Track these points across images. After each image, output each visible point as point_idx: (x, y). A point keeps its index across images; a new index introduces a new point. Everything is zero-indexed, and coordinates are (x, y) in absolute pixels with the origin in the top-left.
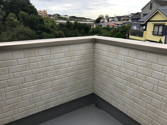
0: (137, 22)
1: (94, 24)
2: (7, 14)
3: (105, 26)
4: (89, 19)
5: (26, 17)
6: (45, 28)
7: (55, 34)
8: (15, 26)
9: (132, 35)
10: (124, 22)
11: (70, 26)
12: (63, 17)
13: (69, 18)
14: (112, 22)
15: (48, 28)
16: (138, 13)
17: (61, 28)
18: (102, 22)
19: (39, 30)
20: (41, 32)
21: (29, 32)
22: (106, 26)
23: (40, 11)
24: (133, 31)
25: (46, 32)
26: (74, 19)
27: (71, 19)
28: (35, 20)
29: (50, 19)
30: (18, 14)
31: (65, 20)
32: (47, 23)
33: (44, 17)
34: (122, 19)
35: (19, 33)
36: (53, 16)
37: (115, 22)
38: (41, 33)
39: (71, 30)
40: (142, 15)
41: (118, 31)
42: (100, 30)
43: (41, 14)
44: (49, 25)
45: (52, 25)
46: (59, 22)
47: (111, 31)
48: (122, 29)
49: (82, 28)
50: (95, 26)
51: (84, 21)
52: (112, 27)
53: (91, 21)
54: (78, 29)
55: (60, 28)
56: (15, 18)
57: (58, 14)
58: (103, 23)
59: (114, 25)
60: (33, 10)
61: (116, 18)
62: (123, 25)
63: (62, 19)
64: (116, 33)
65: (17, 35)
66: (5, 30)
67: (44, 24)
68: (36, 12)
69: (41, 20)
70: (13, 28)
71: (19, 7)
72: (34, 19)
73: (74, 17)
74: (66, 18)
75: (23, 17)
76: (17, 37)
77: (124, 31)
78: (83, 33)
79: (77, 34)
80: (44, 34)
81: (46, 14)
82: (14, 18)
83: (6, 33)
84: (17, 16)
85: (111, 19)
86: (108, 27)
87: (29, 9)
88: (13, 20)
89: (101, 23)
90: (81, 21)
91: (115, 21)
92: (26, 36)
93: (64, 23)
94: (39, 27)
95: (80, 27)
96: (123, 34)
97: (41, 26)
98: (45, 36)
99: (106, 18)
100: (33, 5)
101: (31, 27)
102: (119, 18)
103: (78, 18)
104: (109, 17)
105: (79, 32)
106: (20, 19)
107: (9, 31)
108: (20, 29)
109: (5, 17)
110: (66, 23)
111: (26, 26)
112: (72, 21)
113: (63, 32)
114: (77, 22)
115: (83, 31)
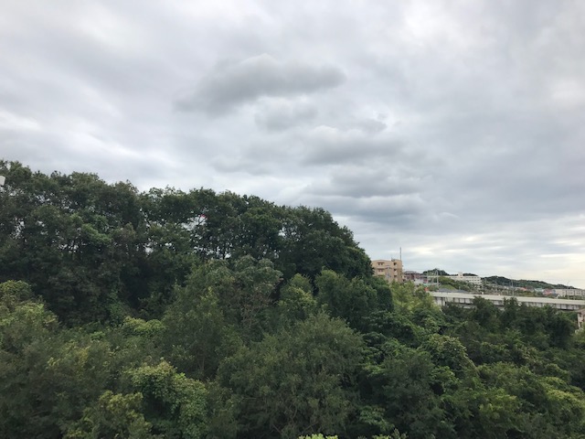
2: (287, 277)
4: (565, 287)
5: (337, 287)
6: (394, 325)
7: (431, 349)
8: (304, 315)
11: (487, 315)
12: (458, 278)
13: (478, 282)
15: (405, 324)
17: (451, 322)
19: (375, 329)
20: (381, 338)
21: (342, 337)
23: (381, 263)
25: (397, 337)
26: (500, 287)
27: (489, 288)
28: (365, 298)
29: (412, 287)
30: (317, 277)
31: (466, 290)
32: (401, 300)
33: (393, 283)
35: (311, 340)
36: (421, 278)
38: (380, 341)
39: (493, 332)
43: (382, 270)
44: (410, 308)
45: (417, 309)
46: (442, 298)
49: (539, 325)
51: (541, 295)
53: (571, 293)
54: (522, 326)
55: (447, 321)
56: (306, 292)
57: (441, 269)
60: (358, 264)
63: (454, 286)
65: (305, 347)
66: (273, 328)
67: (391, 308)
68: (367, 268)
69: (384, 295)
70: (298, 323)
71: (320, 256)
72: (362, 294)
73: (501, 281)
74: (469, 285)
75: (330, 286)
76: (306, 355)
78: (545, 344)
79: (520, 347)
80: (391, 344)
81: (400, 270)
82: (302, 291)
83: (274, 338)
84: (313, 283)
87: (348, 259)
88: (300, 295)
90: (528, 294)
92: (331, 352)
93: (462, 301)
94: (377, 321)
95: (528, 322)
97: (381, 315)
98: (394, 354)
100: (360, 246)
101: (351, 319)
103: (515, 283)
105: (525, 341)
106: (320, 293)
107: (284, 332)
108: (315, 328)
109: (279, 286)
110: (468, 302)
111: (334, 315)
112: (491, 293)
113: (460, 340)
114: (513, 301)
115: (543, 336)
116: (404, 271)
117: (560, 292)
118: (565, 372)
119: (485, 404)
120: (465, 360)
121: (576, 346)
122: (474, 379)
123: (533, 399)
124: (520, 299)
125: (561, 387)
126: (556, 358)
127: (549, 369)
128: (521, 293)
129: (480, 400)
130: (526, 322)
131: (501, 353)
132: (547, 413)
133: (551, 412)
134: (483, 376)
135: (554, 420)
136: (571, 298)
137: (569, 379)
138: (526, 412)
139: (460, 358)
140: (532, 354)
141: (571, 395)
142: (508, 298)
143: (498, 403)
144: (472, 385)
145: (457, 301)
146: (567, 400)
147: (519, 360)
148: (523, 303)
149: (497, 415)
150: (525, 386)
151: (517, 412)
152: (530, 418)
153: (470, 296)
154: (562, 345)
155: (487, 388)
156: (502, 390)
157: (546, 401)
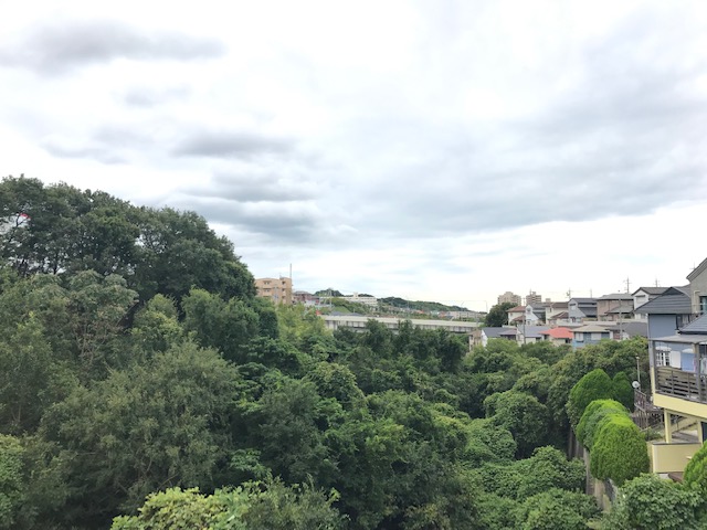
0: (681, 333)
1: (480, 328)
2: (145, 297)
3: (528, 341)
4: (459, 309)
5: (210, 311)
6: (277, 353)
7: (317, 379)
8: (165, 345)
9: (662, 389)
10: (614, 323)
11: (381, 339)
12: (353, 300)
13: (375, 304)
14: (559, 322)
15: (289, 352)
16: (671, 291)
17: (343, 348)
18: (515, 323)
19: (255, 360)
20: (261, 369)
21: (212, 371)
22: (534, 341)
23: (267, 282)
24: (669, 376)
25: (280, 367)
26: (397, 309)
27: (385, 310)
28: (244, 323)
29: (302, 309)
30: (185, 299)
31: (360, 313)
32: (288, 325)
33: (280, 305)
34: (601, 310)
35: (173, 376)
36: (313, 299)
37: (571, 323)
38: (260, 373)
39: (386, 358)
40: (695, 302)
41: (591, 366)
42: (508, 355)
43: (268, 289)
44: (298, 333)
45: (306, 335)
46: (334, 322)
47: (560, 362)
48: (608, 356)
49: (432, 349)
50: (485, 338)
51: (436, 318)
52: (563, 342)
53: (464, 315)
54: (414, 350)
55: (338, 347)
56: (169, 316)
57: (335, 289)
58: (520, 327)
59: (571, 336)
60: (238, 283)
61: (573, 308)
62: (611, 334)
63: (348, 308)
64: (583, 374)
65: (164, 384)
66: (124, 363)
67: (275, 335)
68: (249, 288)
69: (268, 321)
70: (156, 355)
71: (190, 272)
72: (241, 318)
73: (398, 302)
74: (364, 307)
75: (201, 310)
76: (165, 394)
77: (618, 366)
78: (436, 368)
79: (411, 373)
80: (272, 376)
81: (289, 291)
82: (164, 317)
83: (123, 375)
84: (178, 307)
85: (555, 312)
86: (542, 344)
87: (227, 277)
88: (160, 321)
89: (509, 326)
90: (423, 316)
91: (574, 319)
92: (199, 389)
93: (356, 325)
94: (257, 350)
95: (421, 346)
96: (618, 380)
97: (262, 342)
98: (275, 387)
99: (529, 307)
100: (242, 261)
101: (226, 348)
102: (589, 307)
103: (411, 305)
104: (543, 300)
105: (417, 366)
106: (188, 318)
107: (136, 367)
108: (178, 361)
109: (133, 310)
110: (362, 325)
111: (204, 344)
112: (386, 316)
113: (350, 368)
114: (407, 324)
115: (434, 360)
116: (294, 291)
117: (454, 314)
118: (454, 396)
119: (371, 437)
120: (353, 390)
121: (466, 370)
122: (361, 410)
123: (420, 427)
124: (415, 322)
125: (449, 413)
126: (446, 383)
127: (439, 395)
128: (417, 316)
129: (366, 433)
130: (419, 346)
131: (393, 380)
132: (433, 440)
133: (437, 439)
134: (372, 407)
135: (440, 447)
136: (465, 320)
137: (457, 404)
138: (413, 440)
139: (348, 388)
140: (423, 380)
141: (457, 421)
142: (403, 320)
143: (385, 434)
144: (359, 417)
145: (350, 325)
146: (454, 426)
147: (409, 387)
148: (418, 326)
149: (383, 447)
150: (413, 414)
151: (404, 441)
152: (417, 448)
153: (363, 320)
154: (452, 370)
155: (375, 419)
156: (390, 420)
157: (433, 429)
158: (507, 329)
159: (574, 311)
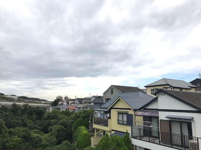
0: (101, 108)
1: (50, 106)
3: (63, 110)
4: (44, 100)
9: (96, 123)
10: (86, 105)
11: (17, 110)
12: (9, 97)
13: (17, 98)
14: (72, 105)
16: (100, 97)
18: (60, 105)
22: (65, 110)
24: (97, 119)
26: (24, 100)
27: (20, 100)
31: (11, 101)
34: (83, 102)
37: (75, 105)
39: (18, 116)
40: (104, 100)
41: (79, 117)
42: (57, 114)
47: (71, 116)
48: (84, 114)
49: (34, 113)
50: (51, 109)
51: (37, 103)
52: (73, 110)
53: (46, 102)
54: (28, 113)
57: (2, 93)
58: (62, 106)
59: (75, 108)
61: (76, 101)
62: (85, 108)
63: (6, 99)
64: (77, 119)
73: (25, 98)
74: (13, 99)
77: (86, 117)
78: (35, 119)
79: (26, 121)
85: (71, 102)
86: (67, 111)
89: (59, 106)
90: (33, 102)
91: (76, 104)
93: (8, 105)
95: (31, 112)
96: (86, 120)
99: (65, 100)
102: (80, 100)
103: (29, 99)
104: (69, 98)
105: (28, 118)
110: (11, 105)
112: (20, 102)
113: (3, 120)
114: (27, 105)
115: (34, 116)
117: (43, 102)
118: (39, 127)
119: (8, 143)
120: (4, 127)
121: (44, 119)
122: (6, 134)
123: (26, 138)
124: (30, 104)
125: (37, 133)
126: (37, 123)
127: (34, 127)
128: (31, 102)
129: (7, 142)
130: (30, 112)
131: (20, 123)
132: (30, 142)
133: (32, 142)
134: (10, 133)
135: (32, 144)
136: (46, 104)
137: (40, 130)
138: (23, 143)
139: (2, 127)
140: (30, 122)
141: (39, 135)
142: (25, 104)
143: (14, 141)
144: (5, 136)
145: (6, 105)
146: (38, 137)
147: (25, 125)
148: (30, 105)
149: (12, 146)
150: (25, 134)
151: (20, 143)
152: (24, 145)
153: (11, 103)
154: (40, 119)
155: (10, 137)
156: (16, 136)
157: (31, 138)
158: (58, 107)
159: (77, 102)
